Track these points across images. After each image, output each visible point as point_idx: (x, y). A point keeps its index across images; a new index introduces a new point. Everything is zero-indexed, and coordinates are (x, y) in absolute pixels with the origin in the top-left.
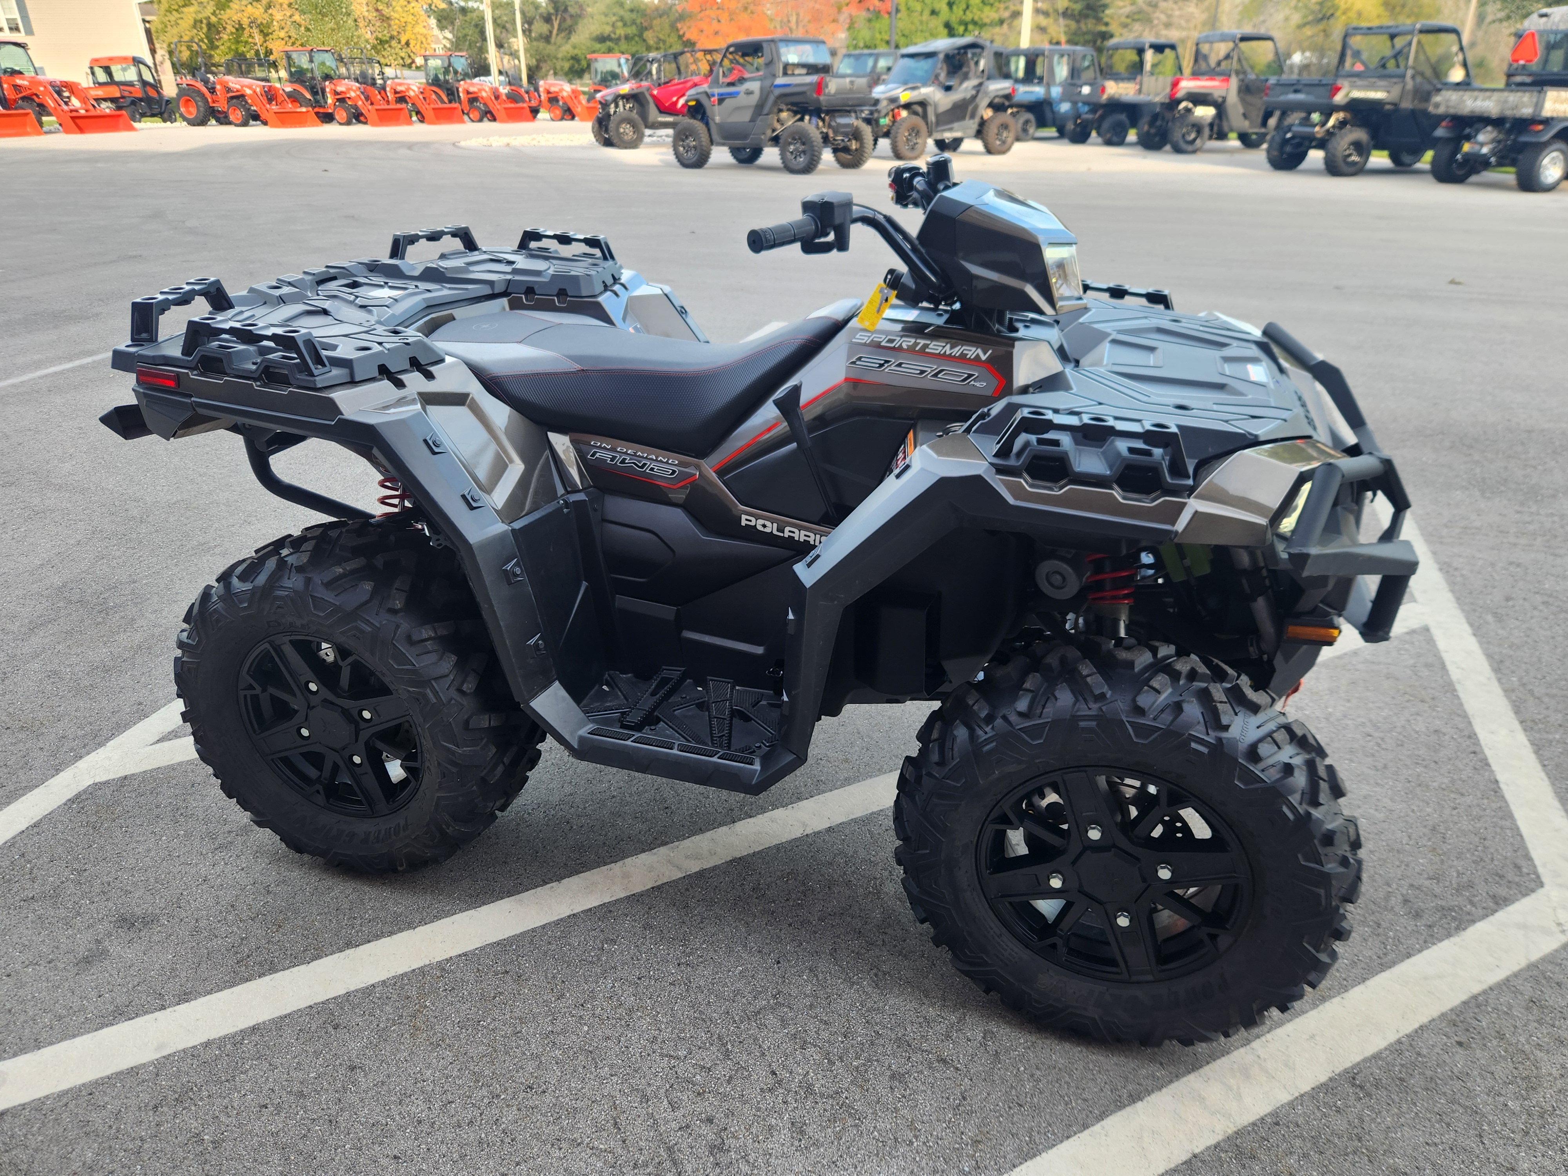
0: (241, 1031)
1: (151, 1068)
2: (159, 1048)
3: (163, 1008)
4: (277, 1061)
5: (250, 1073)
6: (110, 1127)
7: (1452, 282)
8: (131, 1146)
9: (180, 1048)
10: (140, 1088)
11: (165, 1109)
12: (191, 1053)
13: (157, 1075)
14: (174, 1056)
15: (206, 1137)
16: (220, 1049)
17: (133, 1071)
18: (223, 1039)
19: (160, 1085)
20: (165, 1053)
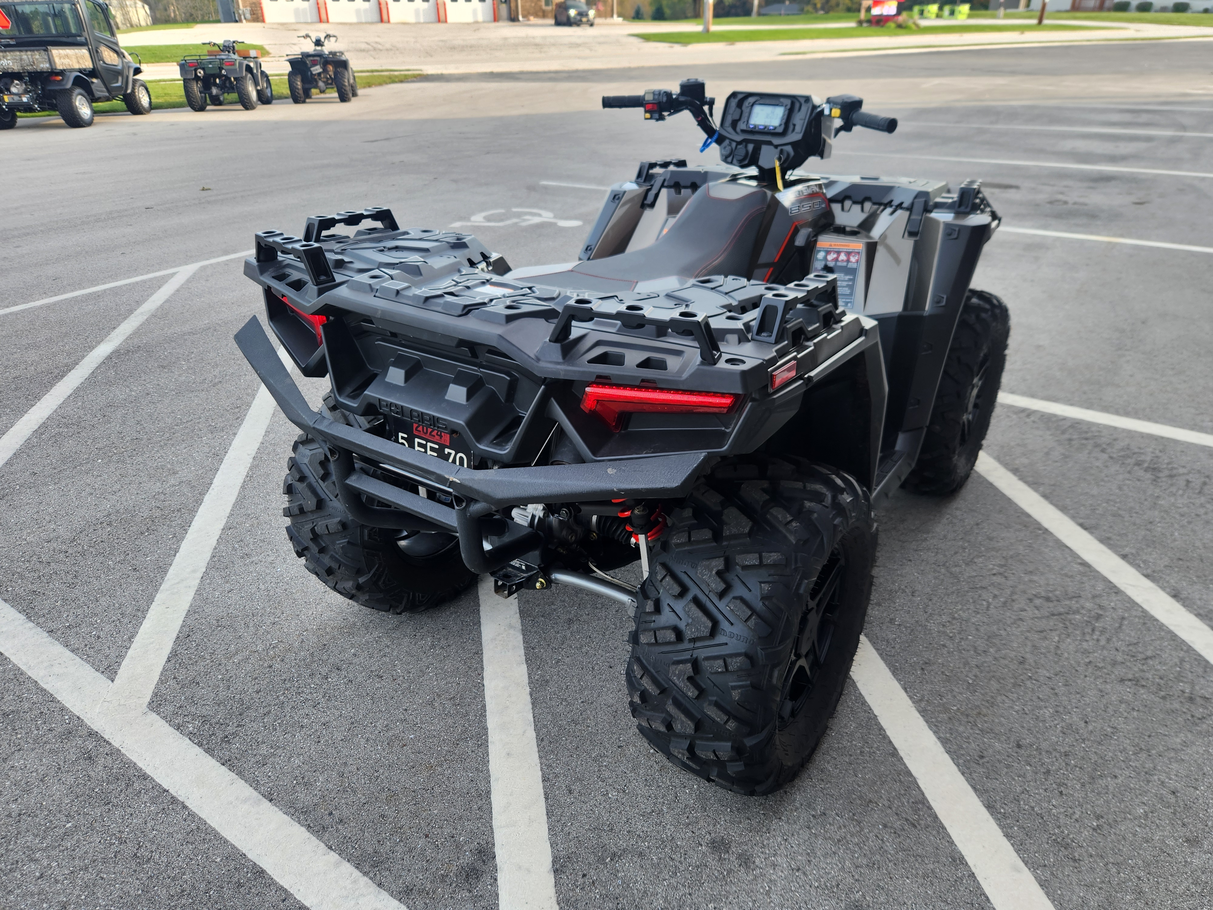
0: (992, 815)
1: (1038, 872)
2: (1017, 870)
3: (972, 875)
4: (1019, 789)
5: (1033, 804)
6: (1100, 888)
7: (203, 189)
8: (1114, 870)
9: (1015, 854)
10: (1060, 875)
11: (1076, 855)
12: (1020, 848)
13: (1045, 866)
14: (1024, 857)
15: (1095, 824)
16: (1012, 827)
17: (1043, 884)
18: (1002, 827)
19: (1054, 861)
20: (1022, 865)
